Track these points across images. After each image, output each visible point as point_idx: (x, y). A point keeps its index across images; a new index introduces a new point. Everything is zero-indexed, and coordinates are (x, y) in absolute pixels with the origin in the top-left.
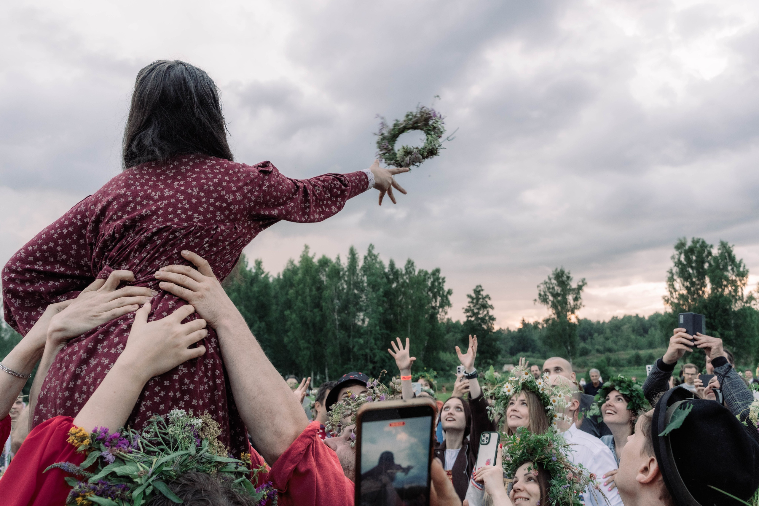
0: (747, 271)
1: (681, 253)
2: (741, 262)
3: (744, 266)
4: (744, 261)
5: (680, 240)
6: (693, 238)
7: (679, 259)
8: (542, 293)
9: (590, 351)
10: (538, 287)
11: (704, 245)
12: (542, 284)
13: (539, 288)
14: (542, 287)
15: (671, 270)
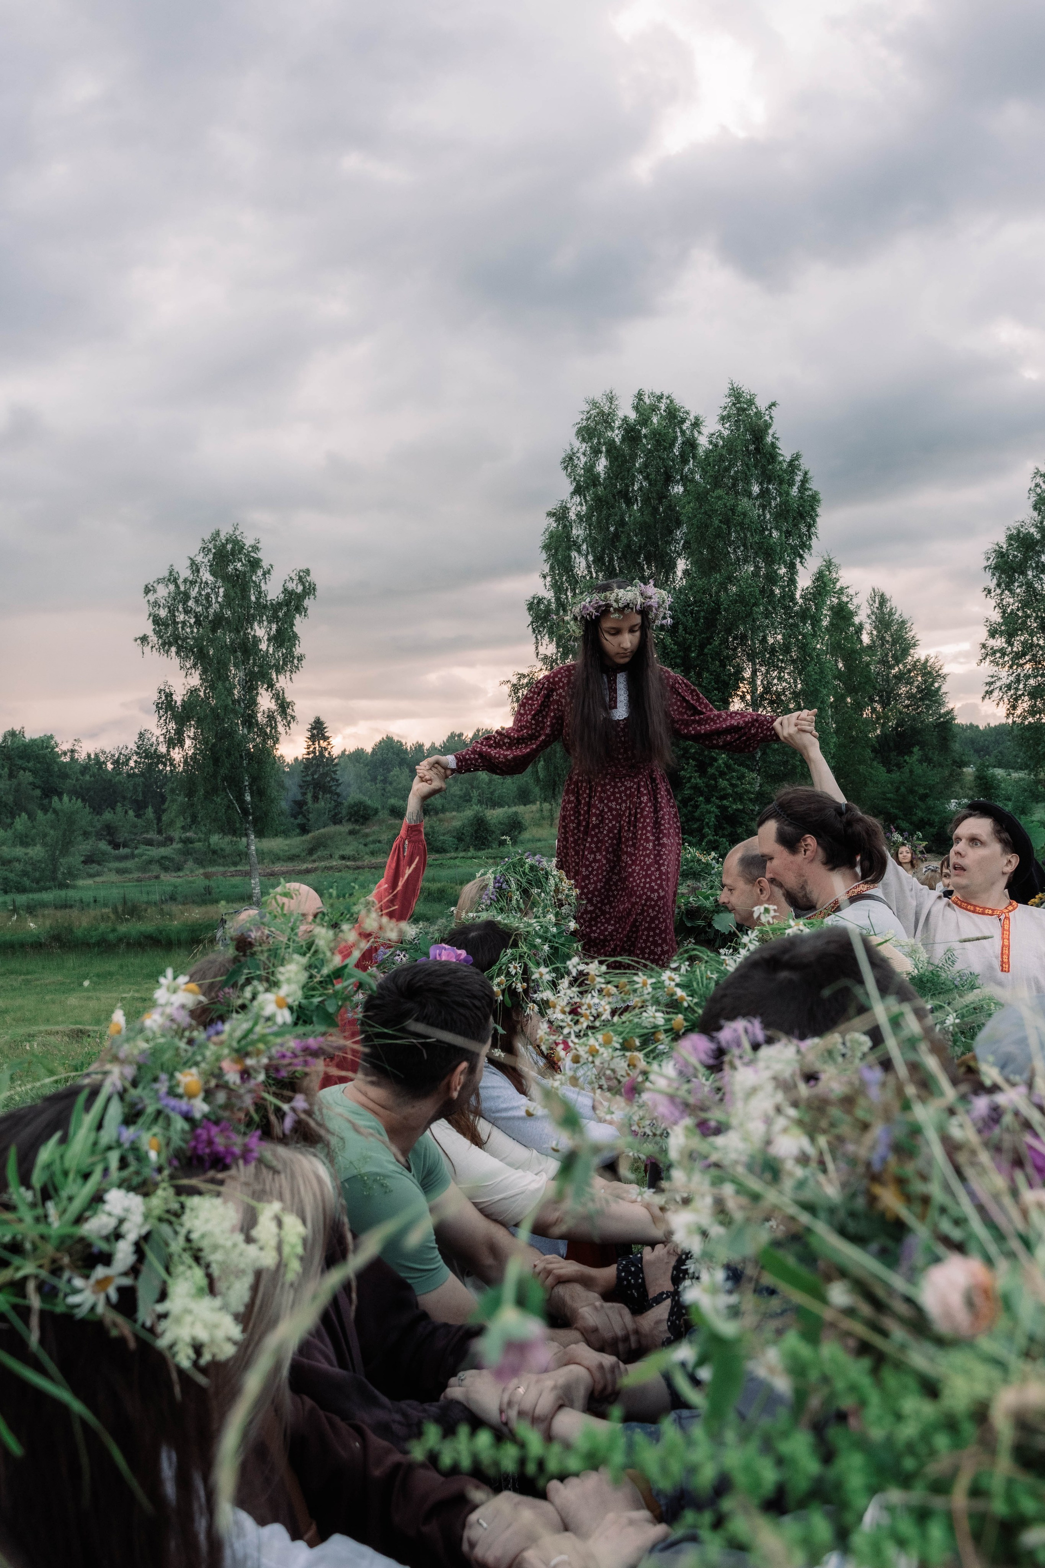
0: (814, 499)
1: (596, 452)
2: (793, 466)
3: (804, 481)
4: (805, 464)
5: (594, 404)
6: (640, 396)
7: (590, 469)
8: (163, 613)
9: (376, 811)
10: (147, 590)
11: (673, 416)
12: (159, 581)
13: (151, 597)
14: (163, 592)
15: (565, 509)
